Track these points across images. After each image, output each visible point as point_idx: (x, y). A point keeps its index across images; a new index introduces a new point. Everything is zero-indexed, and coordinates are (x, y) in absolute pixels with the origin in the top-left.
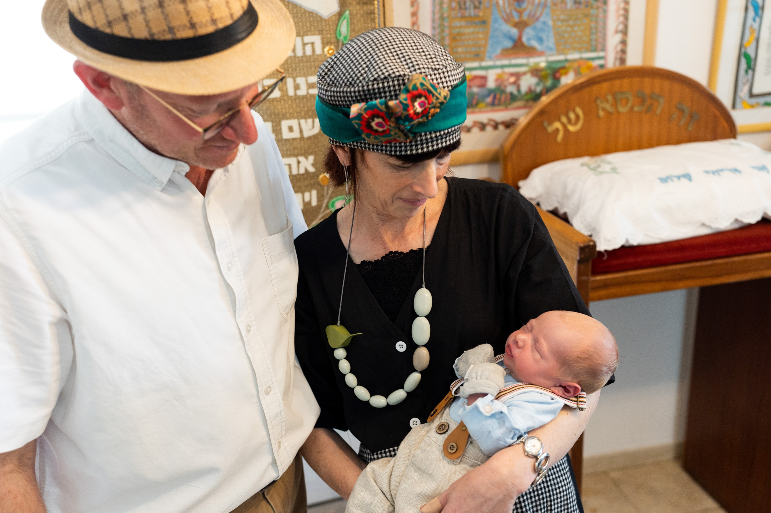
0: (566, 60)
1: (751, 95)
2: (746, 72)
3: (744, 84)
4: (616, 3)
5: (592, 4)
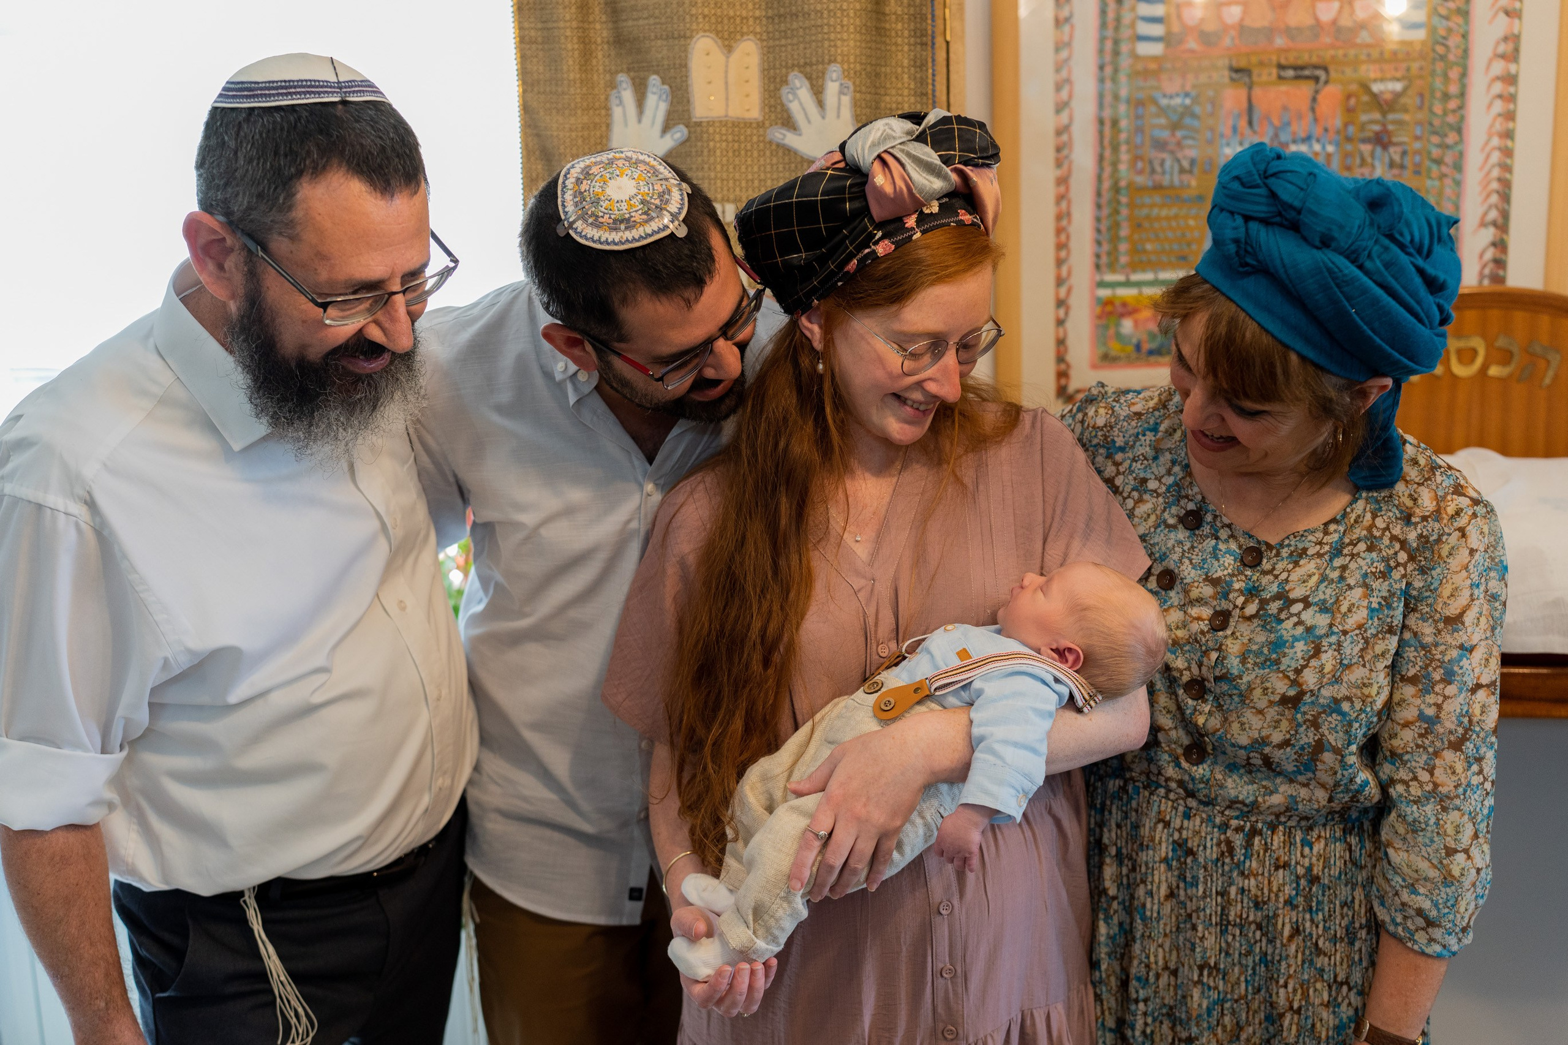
4: (1481, 169)
5: (1429, 170)
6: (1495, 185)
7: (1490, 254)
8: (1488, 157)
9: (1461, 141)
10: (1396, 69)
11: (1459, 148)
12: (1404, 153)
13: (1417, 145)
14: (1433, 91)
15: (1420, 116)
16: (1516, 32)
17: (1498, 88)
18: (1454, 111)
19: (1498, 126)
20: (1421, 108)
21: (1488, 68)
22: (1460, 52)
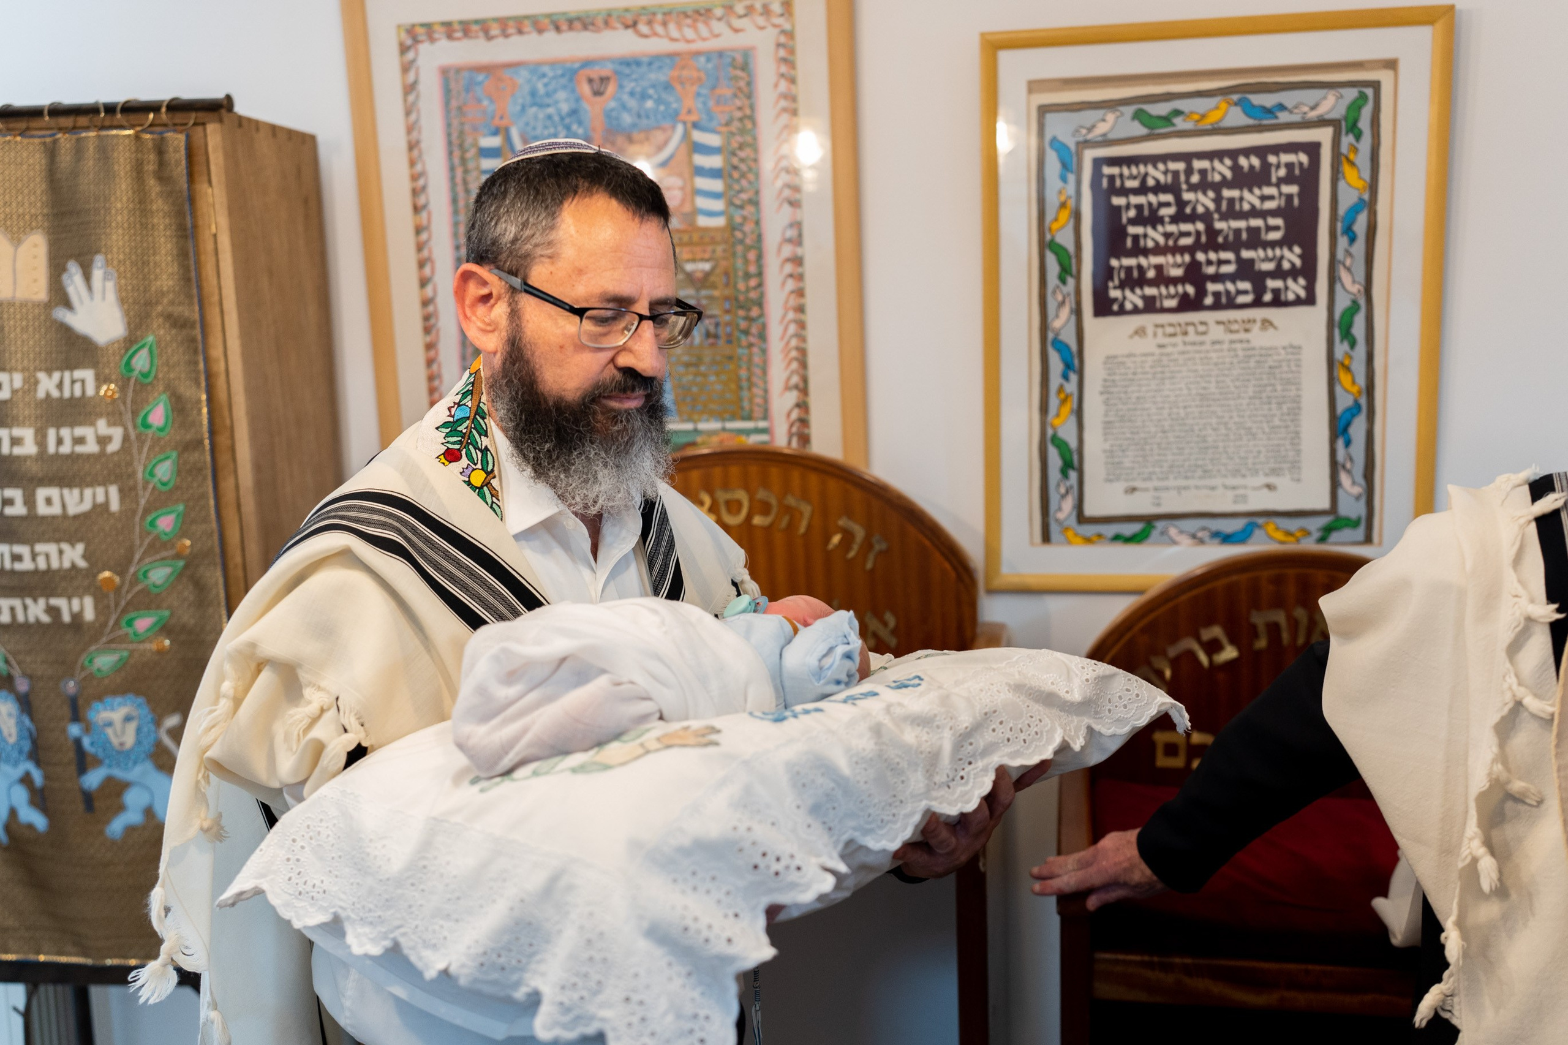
0: (696, 431)
1: (1082, 518)
2: (1064, 473)
3: (1063, 497)
4: (782, 338)
5: (739, 340)
6: (794, 354)
7: (795, 415)
8: (786, 329)
9: (761, 315)
10: (704, 251)
11: (761, 321)
12: (717, 325)
13: (727, 318)
14: (736, 270)
15: (727, 292)
16: (798, 218)
17: (789, 268)
18: (755, 288)
19: (793, 301)
20: (727, 285)
21: (779, 250)
22: (754, 236)
